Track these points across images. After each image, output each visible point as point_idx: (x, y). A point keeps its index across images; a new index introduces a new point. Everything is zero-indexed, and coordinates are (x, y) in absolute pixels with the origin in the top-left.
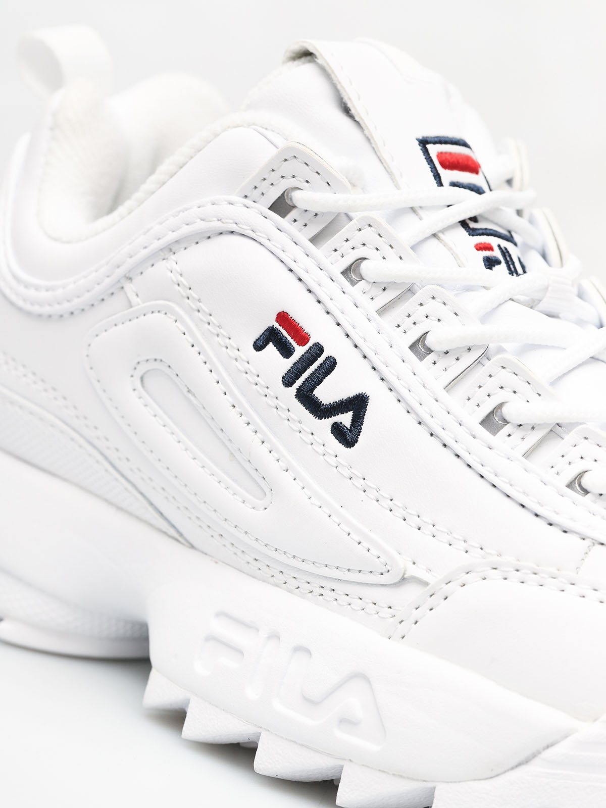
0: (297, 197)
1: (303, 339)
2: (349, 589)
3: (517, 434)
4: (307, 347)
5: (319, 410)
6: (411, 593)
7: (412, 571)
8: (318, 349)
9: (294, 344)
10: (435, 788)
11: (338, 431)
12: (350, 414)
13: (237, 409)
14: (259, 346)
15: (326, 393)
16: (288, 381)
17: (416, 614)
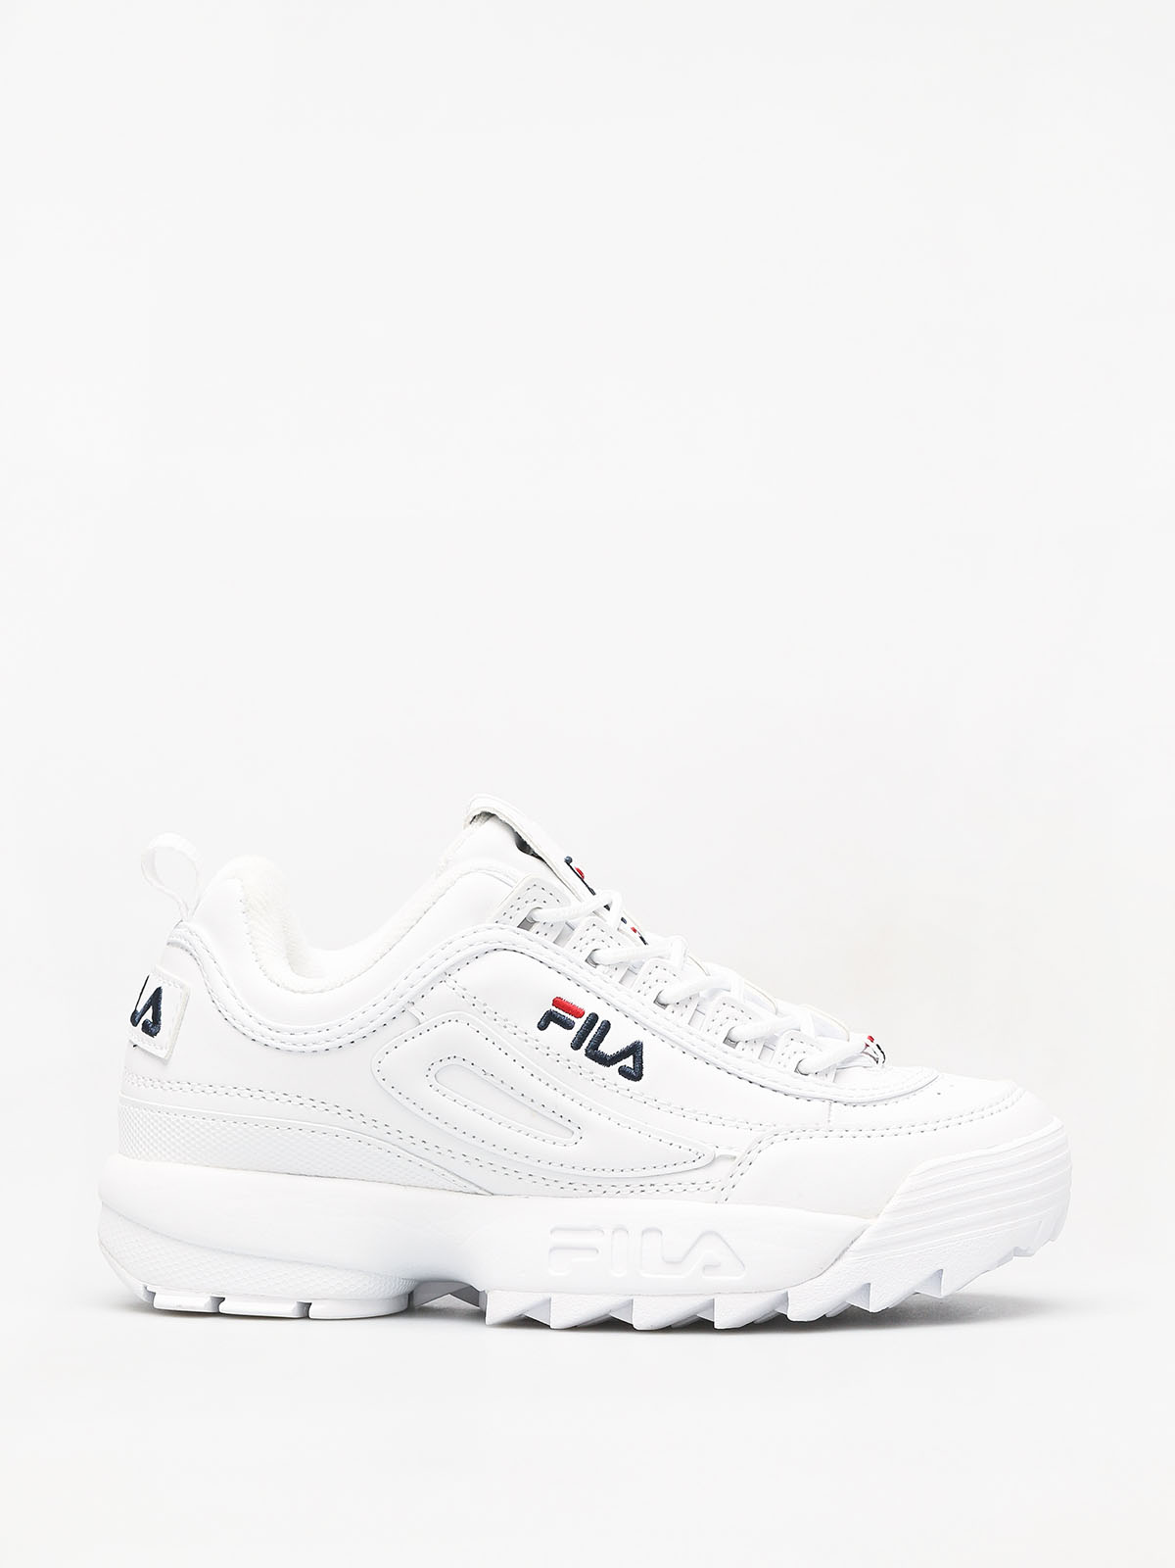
0: (538, 915)
1: (579, 1014)
2: (666, 1180)
3: (748, 1047)
4: (584, 1018)
5: (606, 1061)
6: (723, 1169)
7: (719, 1152)
8: (594, 1018)
9: (572, 1018)
10: (787, 1293)
11: (623, 1072)
12: (632, 1057)
13: (550, 1085)
14: (542, 1026)
15: (608, 1047)
16: (576, 1045)
17: (732, 1181)
